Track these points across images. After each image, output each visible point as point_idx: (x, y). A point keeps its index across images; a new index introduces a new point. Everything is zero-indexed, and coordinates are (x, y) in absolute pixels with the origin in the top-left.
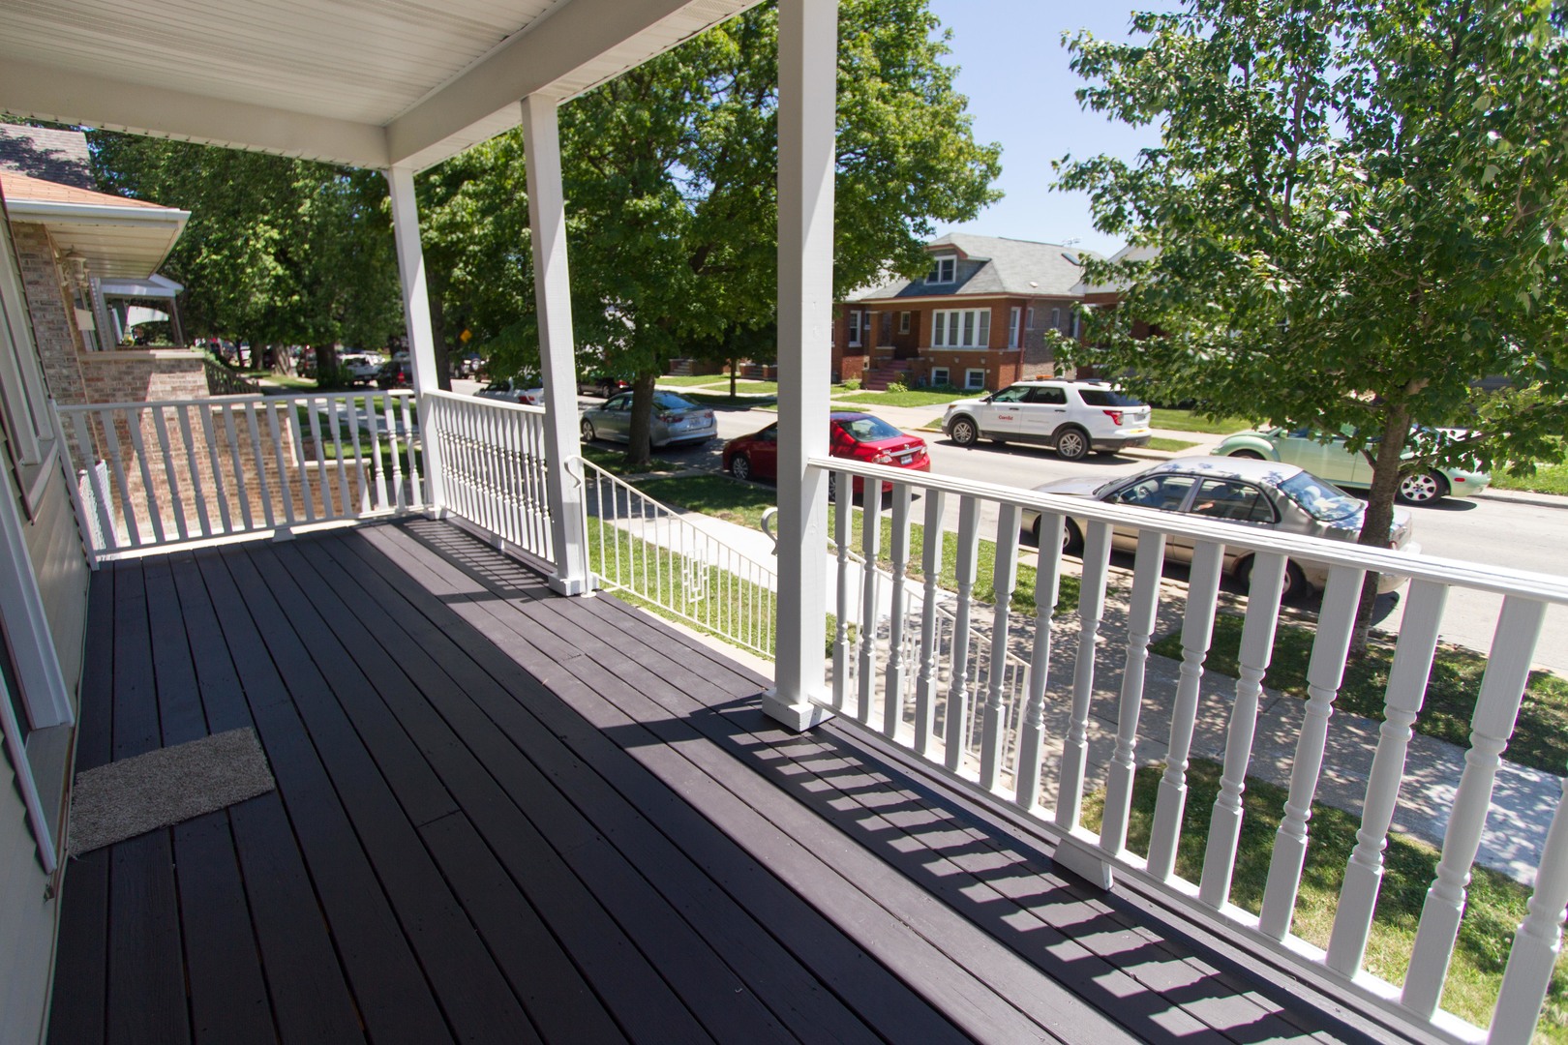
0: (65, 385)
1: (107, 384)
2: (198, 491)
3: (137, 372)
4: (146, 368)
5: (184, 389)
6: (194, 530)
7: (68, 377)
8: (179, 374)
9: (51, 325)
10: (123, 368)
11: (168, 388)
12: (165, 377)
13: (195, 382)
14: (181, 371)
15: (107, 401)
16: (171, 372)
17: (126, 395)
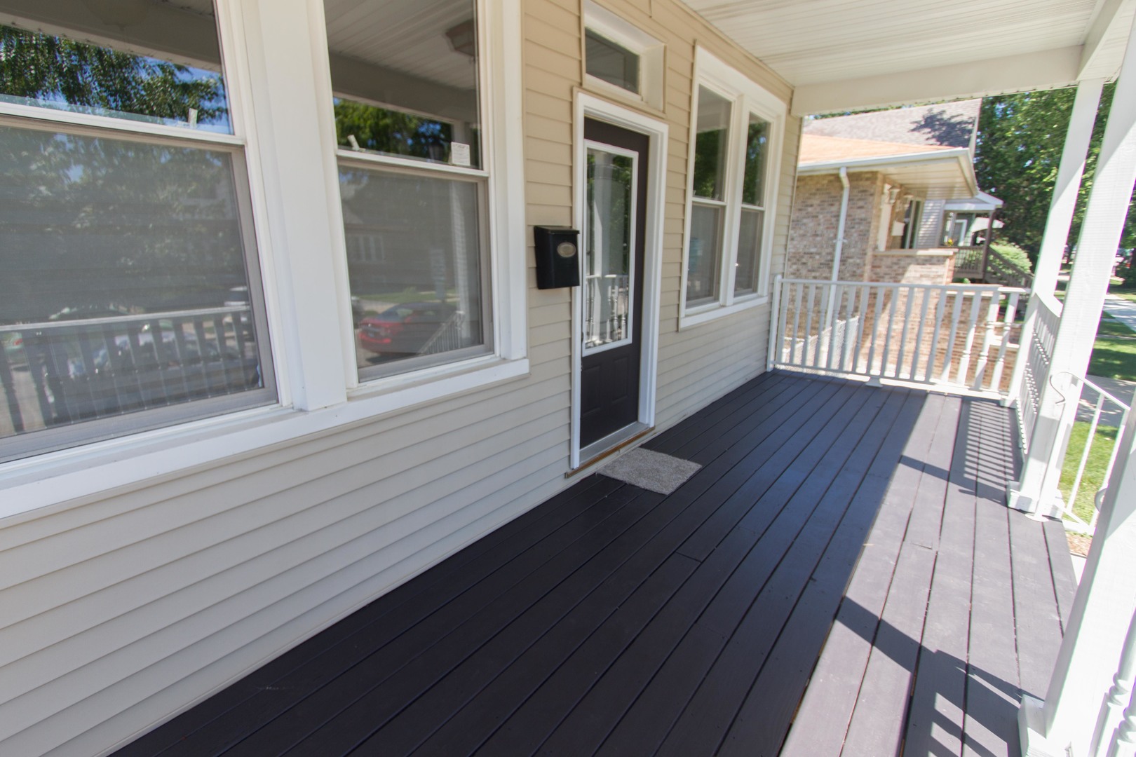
0: (855, 269)
1: (881, 271)
2: (917, 348)
3: (902, 263)
4: (908, 260)
5: (927, 276)
6: (905, 374)
7: (858, 264)
8: (928, 266)
9: (861, 233)
10: (895, 260)
11: (918, 275)
12: (918, 267)
13: (937, 272)
14: (931, 264)
15: (877, 281)
16: (924, 264)
17: (891, 278)
